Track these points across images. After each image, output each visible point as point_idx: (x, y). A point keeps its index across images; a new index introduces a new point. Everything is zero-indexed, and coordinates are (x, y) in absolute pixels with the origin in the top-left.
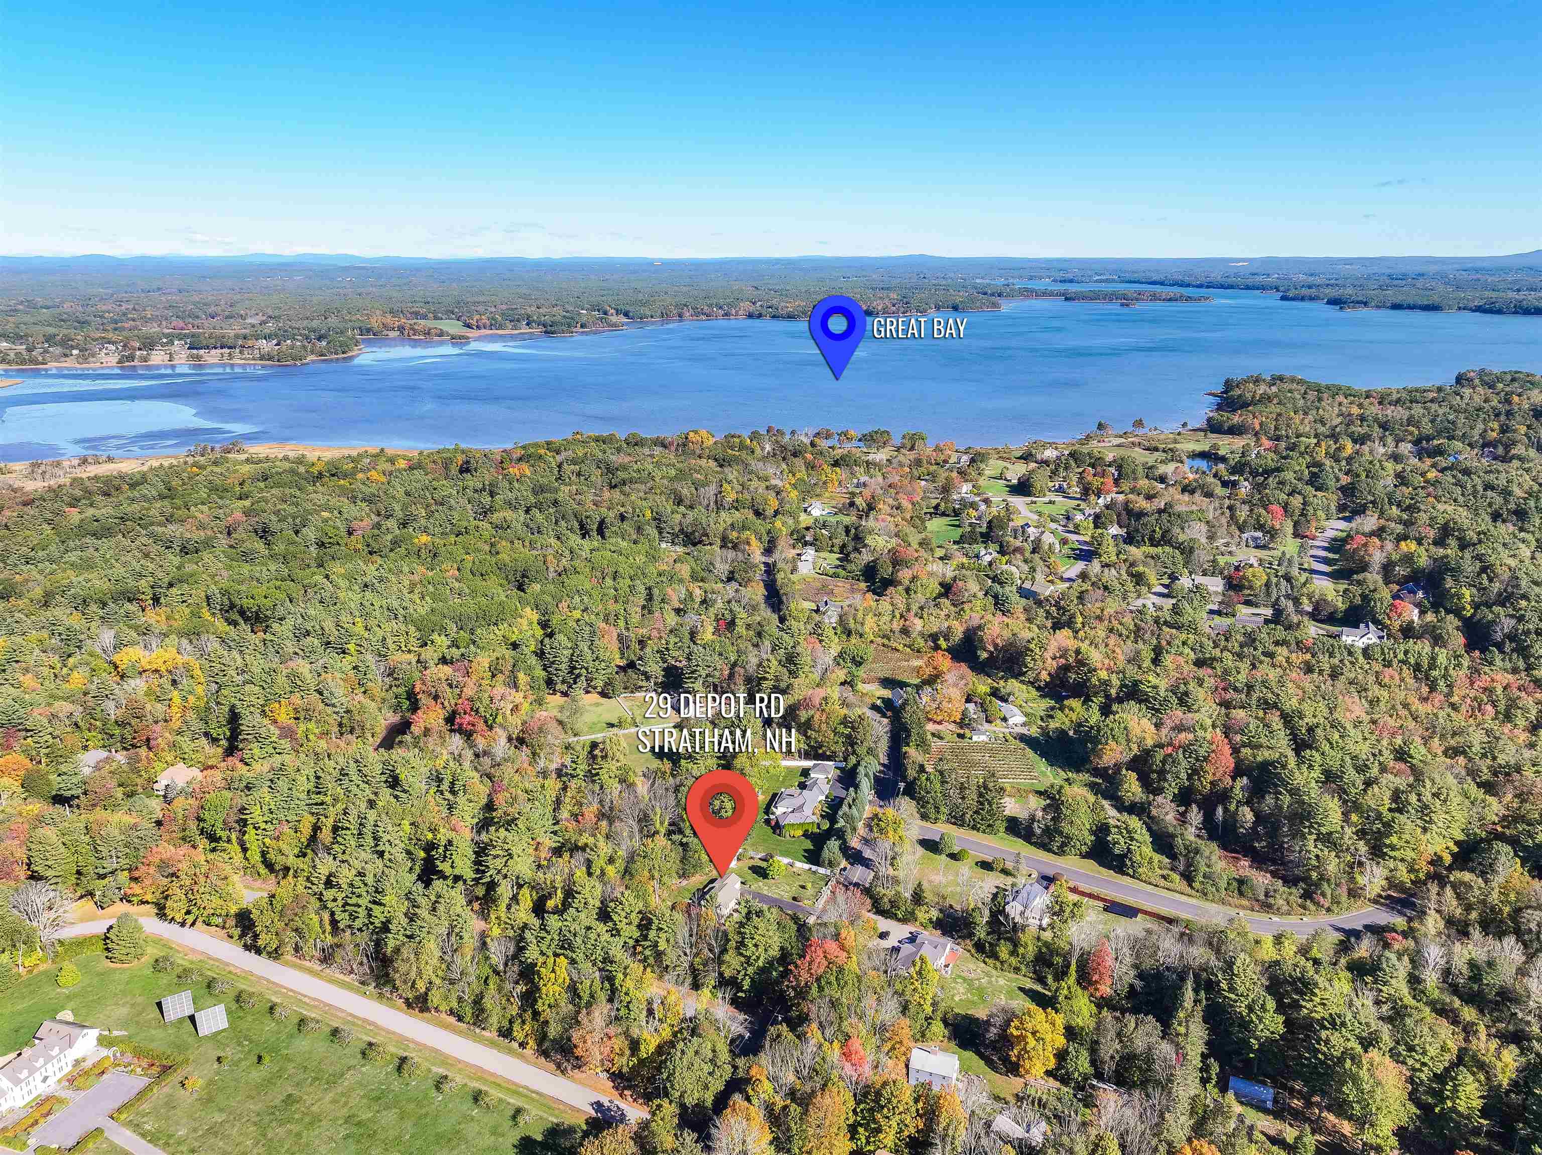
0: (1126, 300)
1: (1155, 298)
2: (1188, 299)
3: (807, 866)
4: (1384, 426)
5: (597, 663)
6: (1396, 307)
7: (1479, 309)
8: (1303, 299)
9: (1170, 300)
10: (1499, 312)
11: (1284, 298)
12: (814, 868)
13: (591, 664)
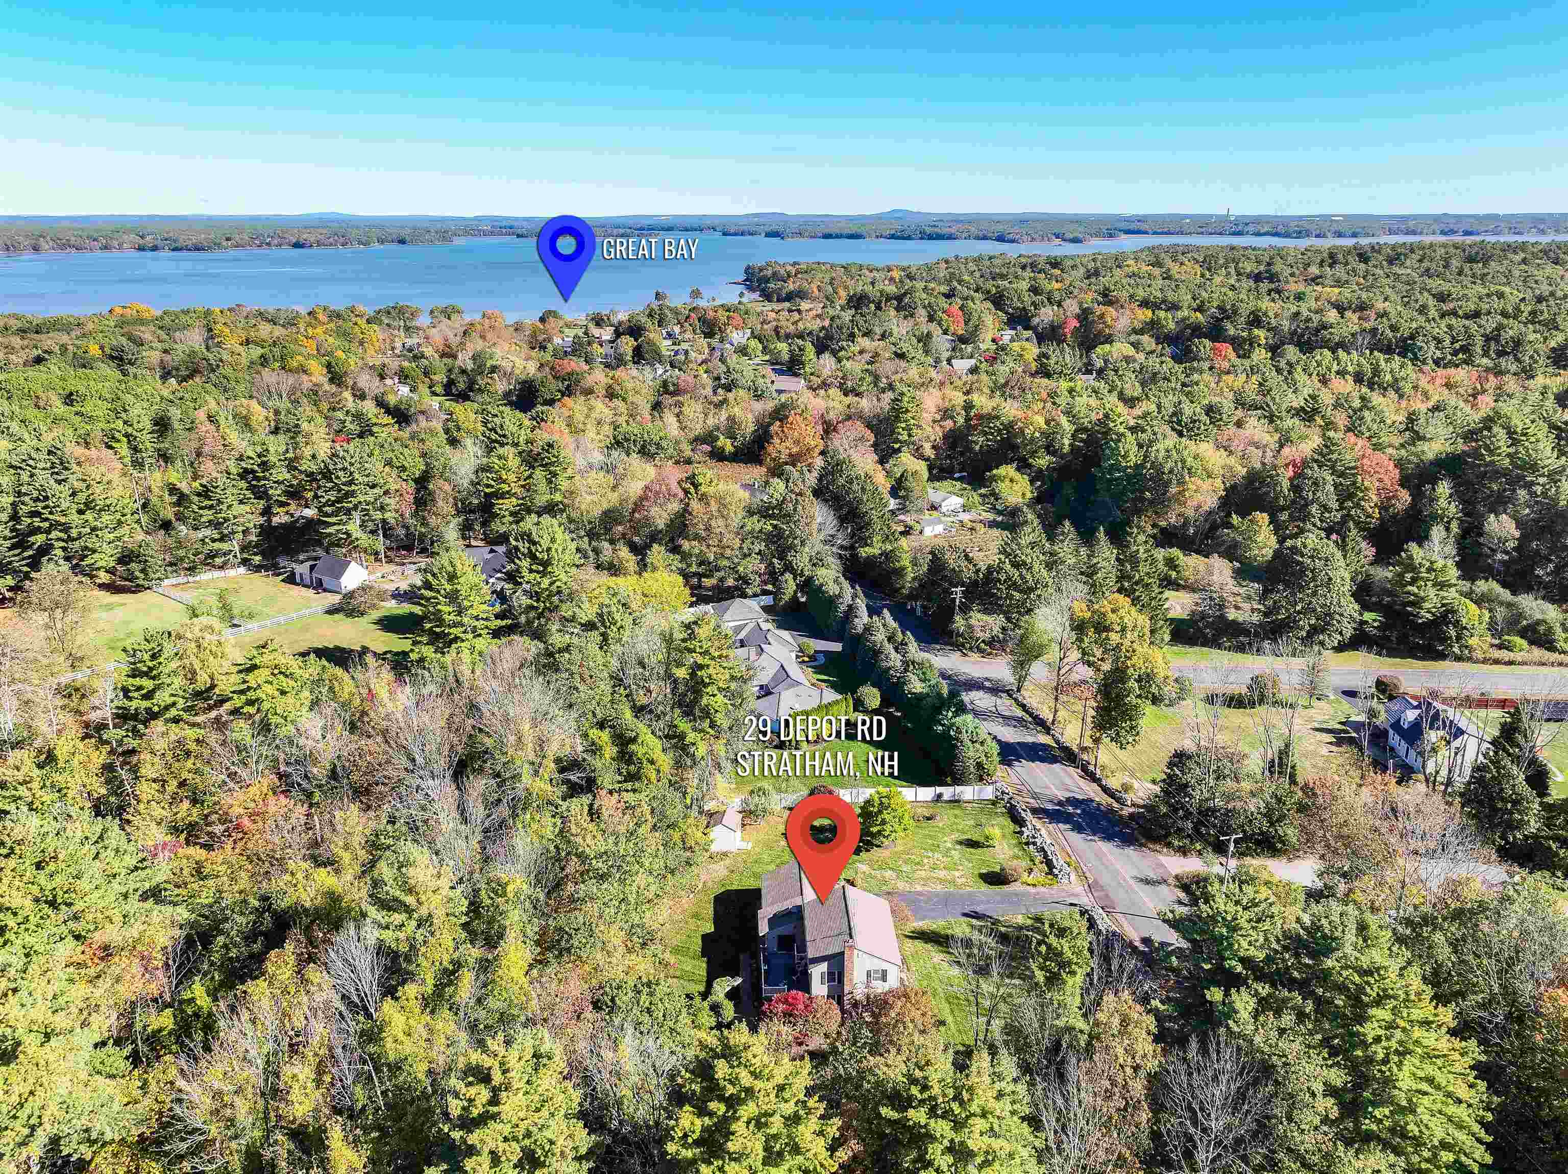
3: (926, 793)
5: (89, 516)
12: (947, 792)
13: (74, 518)
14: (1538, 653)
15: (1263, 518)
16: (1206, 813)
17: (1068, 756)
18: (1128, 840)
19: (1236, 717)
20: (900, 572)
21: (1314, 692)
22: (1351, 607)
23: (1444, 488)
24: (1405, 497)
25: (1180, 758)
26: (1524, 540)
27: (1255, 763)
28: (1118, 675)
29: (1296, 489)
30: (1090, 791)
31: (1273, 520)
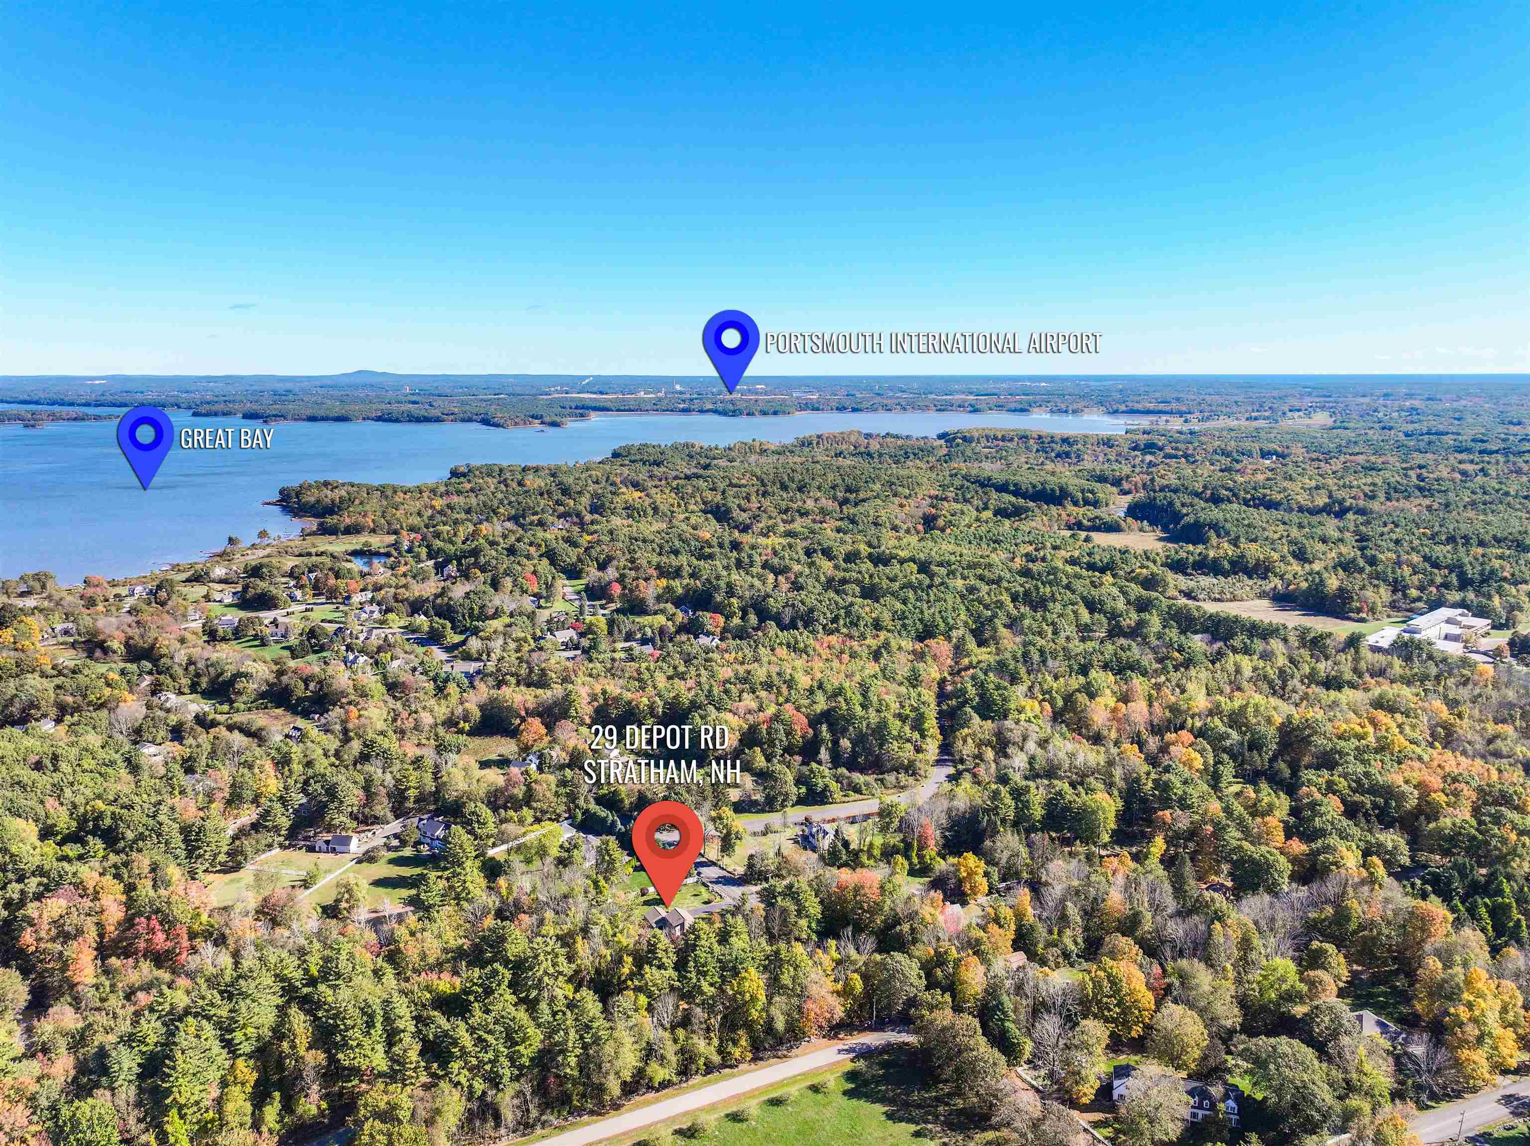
0: (30, 423)
1: (54, 417)
2: (97, 418)
4: (468, 511)
6: (312, 419)
7: (379, 419)
8: (216, 414)
9: (75, 419)
10: (397, 421)
11: (195, 414)
14: (858, 796)
15: (758, 749)
16: (760, 872)
17: (713, 864)
18: (739, 885)
19: (763, 839)
20: (622, 800)
21: (785, 825)
22: (794, 790)
23: (824, 728)
24: (811, 731)
25: (751, 857)
26: (853, 748)
27: (771, 855)
28: (728, 834)
29: (769, 733)
30: (724, 873)
31: (763, 751)
